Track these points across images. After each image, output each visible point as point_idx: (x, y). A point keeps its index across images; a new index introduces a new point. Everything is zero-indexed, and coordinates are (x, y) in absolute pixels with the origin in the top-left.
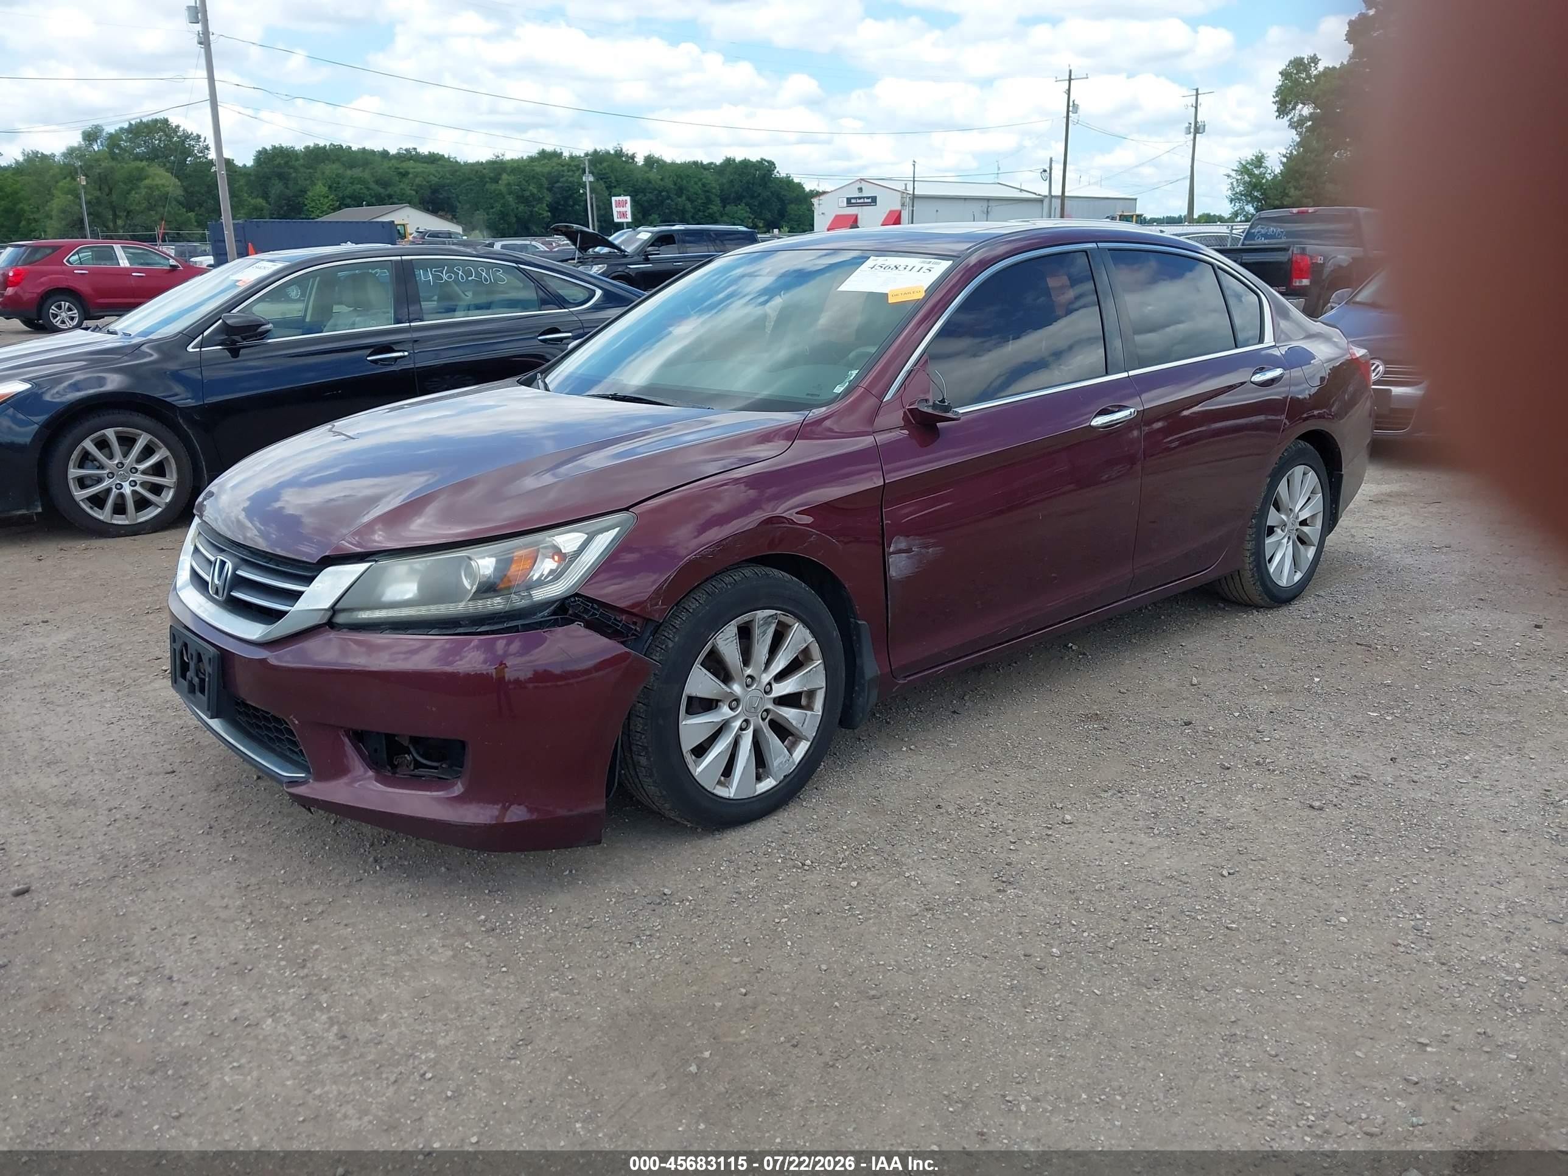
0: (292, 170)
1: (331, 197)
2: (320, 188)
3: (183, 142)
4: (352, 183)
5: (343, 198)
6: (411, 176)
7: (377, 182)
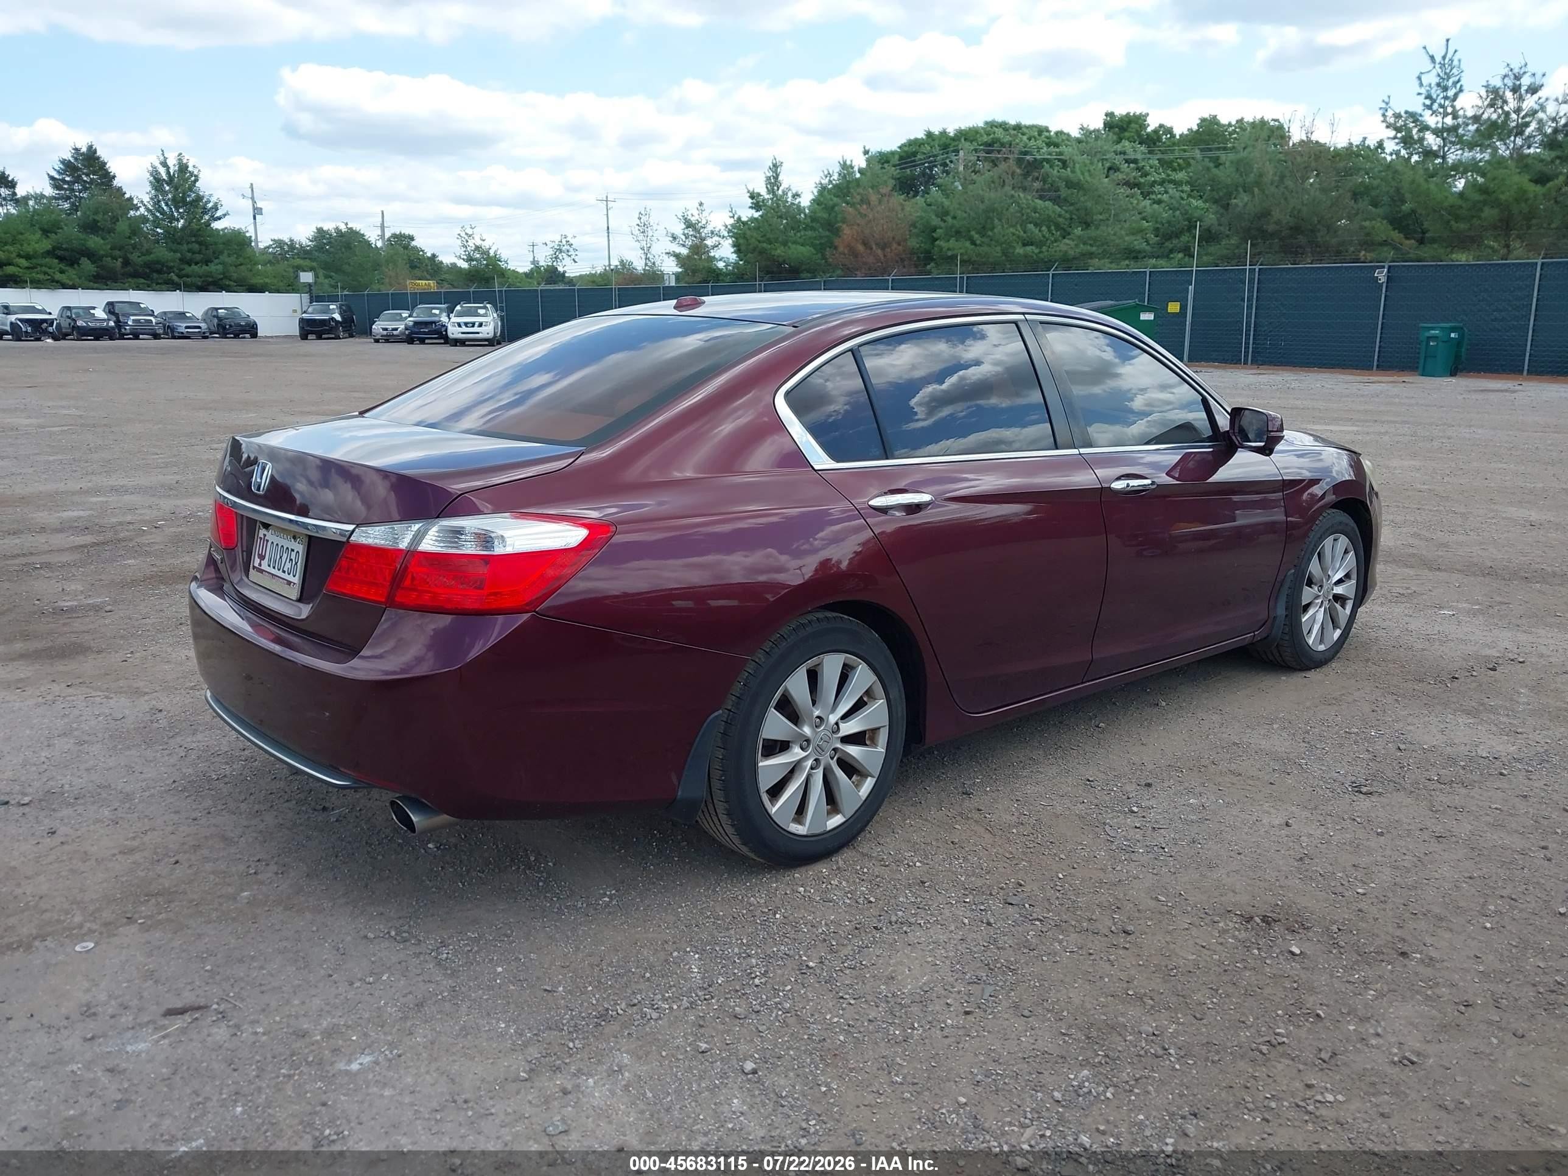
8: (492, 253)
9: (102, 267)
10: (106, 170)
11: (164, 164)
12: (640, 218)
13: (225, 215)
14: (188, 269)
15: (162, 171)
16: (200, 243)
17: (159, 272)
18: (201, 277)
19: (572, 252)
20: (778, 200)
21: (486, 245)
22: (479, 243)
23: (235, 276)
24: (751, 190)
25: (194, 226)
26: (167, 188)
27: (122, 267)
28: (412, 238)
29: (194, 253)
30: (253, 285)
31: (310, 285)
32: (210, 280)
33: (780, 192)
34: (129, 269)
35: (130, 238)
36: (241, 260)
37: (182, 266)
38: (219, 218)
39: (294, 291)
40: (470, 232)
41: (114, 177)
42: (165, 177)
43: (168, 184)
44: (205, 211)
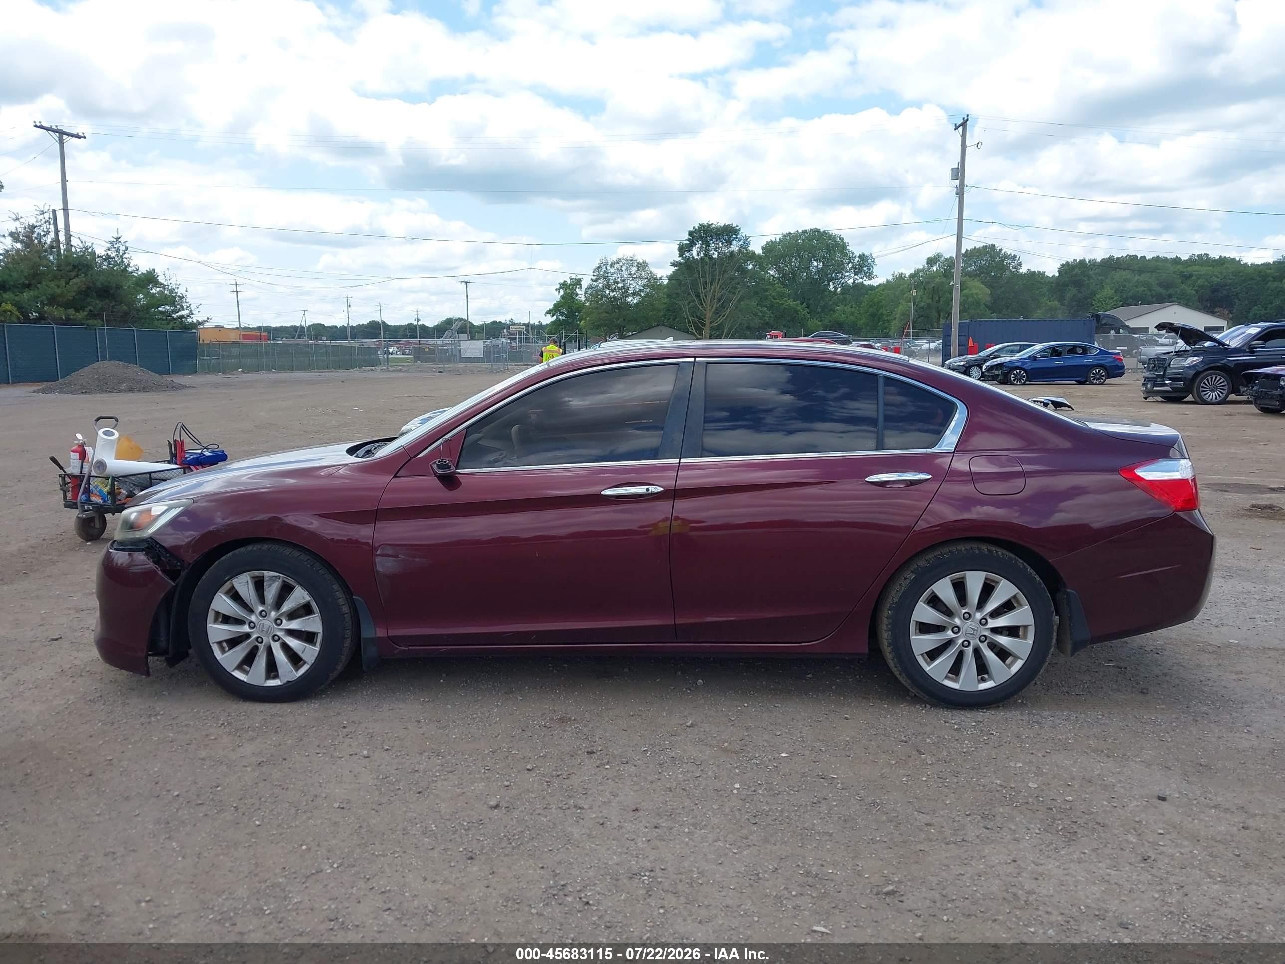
0: (1085, 279)
1: (1116, 298)
2: (1108, 291)
3: (1003, 261)
4: (1136, 286)
5: (1127, 299)
6: (1194, 278)
7: (1160, 285)
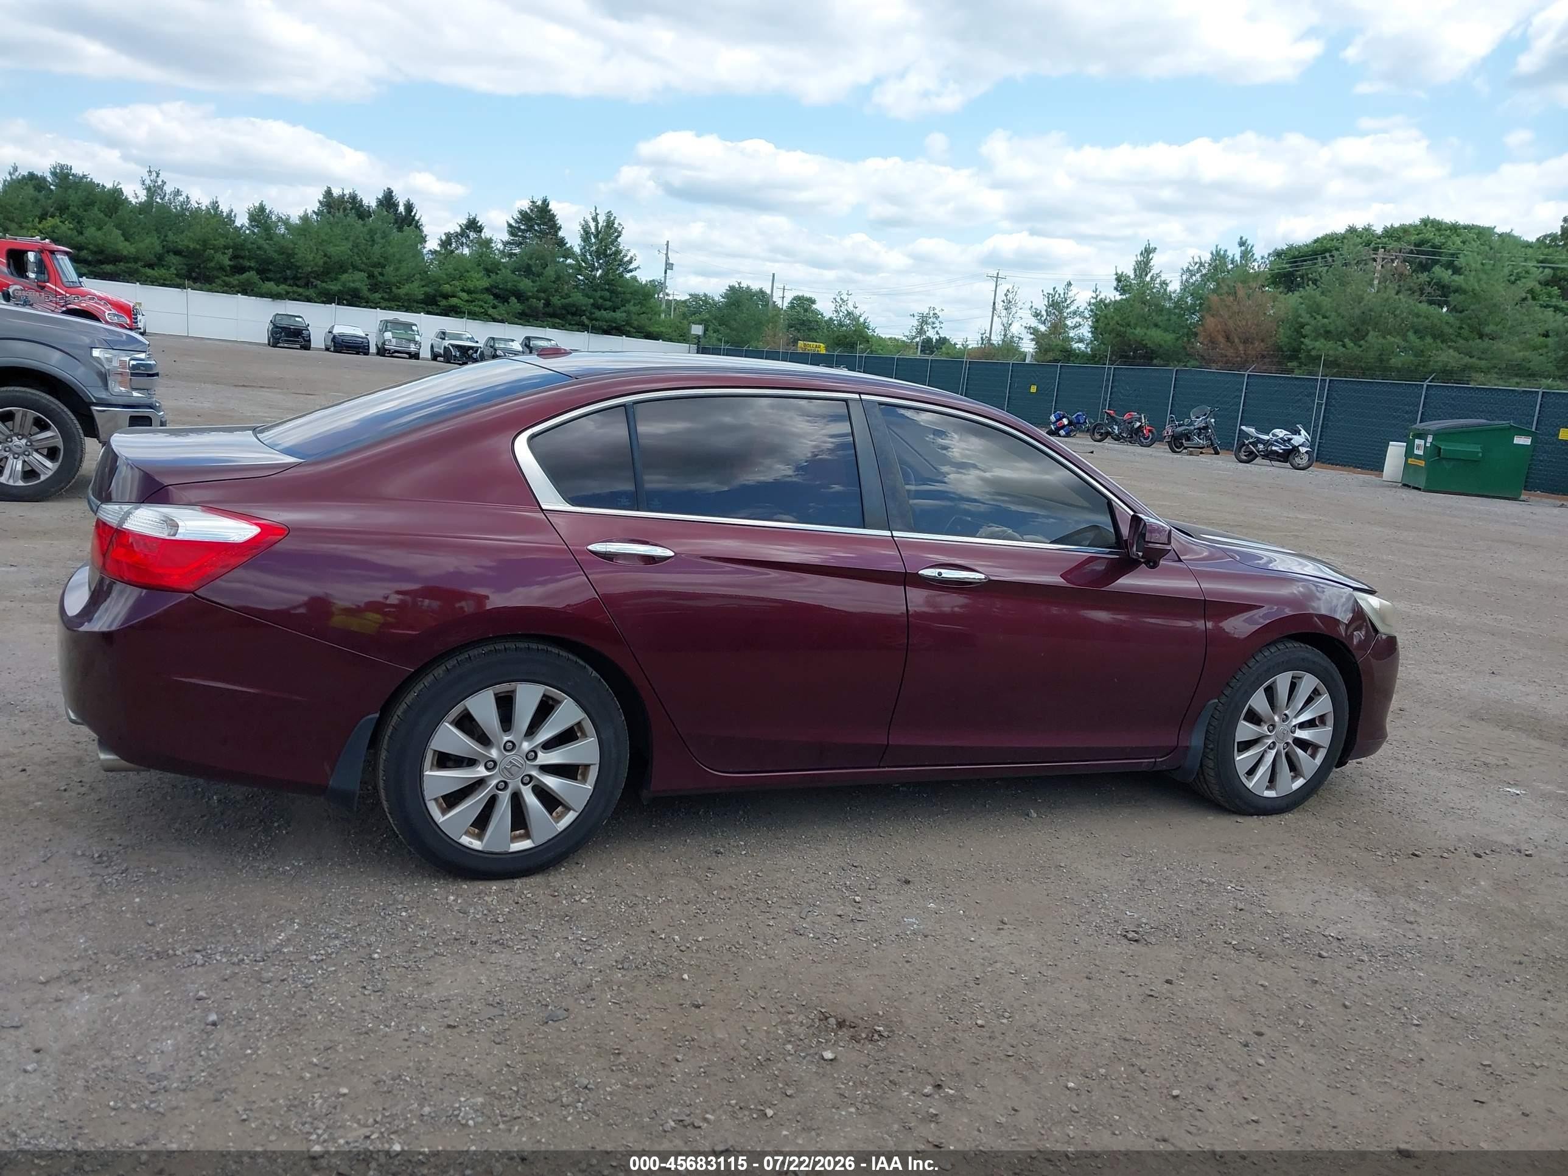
8: (862, 320)
9: (530, 307)
10: (554, 222)
11: (595, 219)
12: (1006, 295)
13: (636, 269)
14: (598, 314)
15: (592, 225)
16: (612, 292)
17: (573, 314)
18: (606, 321)
19: (937, 325)
20: (1143, 285)
21: (857, 312)
22: (851, 308)
23: (636, 323)
24: (1120, 272)
25: (611, 277)
26: (593, 240)
27: (544, 308)
28: (813, 302)
29: (606, 300)
30: (650, 332)
31: (698, 337)
32: (614, 325)
33: (1148, 279)
34: (550, 310)
35: (554, 282)
36: (644, 309)
37: (593, 311)
38: (631, 271)
39: (685, 341)
40: (845, 297)
41: (560, 228)
42: (593, 230)
43: (595, 237)
44: (621, 263)
